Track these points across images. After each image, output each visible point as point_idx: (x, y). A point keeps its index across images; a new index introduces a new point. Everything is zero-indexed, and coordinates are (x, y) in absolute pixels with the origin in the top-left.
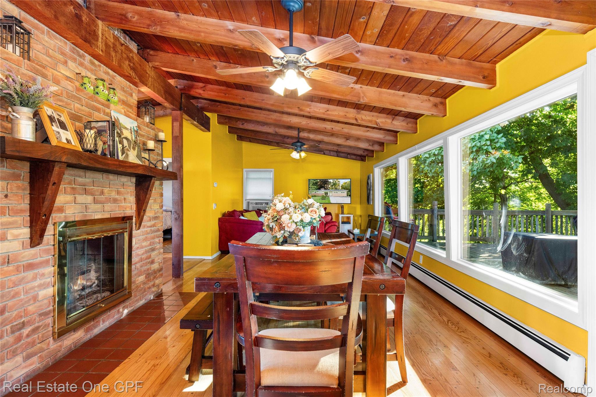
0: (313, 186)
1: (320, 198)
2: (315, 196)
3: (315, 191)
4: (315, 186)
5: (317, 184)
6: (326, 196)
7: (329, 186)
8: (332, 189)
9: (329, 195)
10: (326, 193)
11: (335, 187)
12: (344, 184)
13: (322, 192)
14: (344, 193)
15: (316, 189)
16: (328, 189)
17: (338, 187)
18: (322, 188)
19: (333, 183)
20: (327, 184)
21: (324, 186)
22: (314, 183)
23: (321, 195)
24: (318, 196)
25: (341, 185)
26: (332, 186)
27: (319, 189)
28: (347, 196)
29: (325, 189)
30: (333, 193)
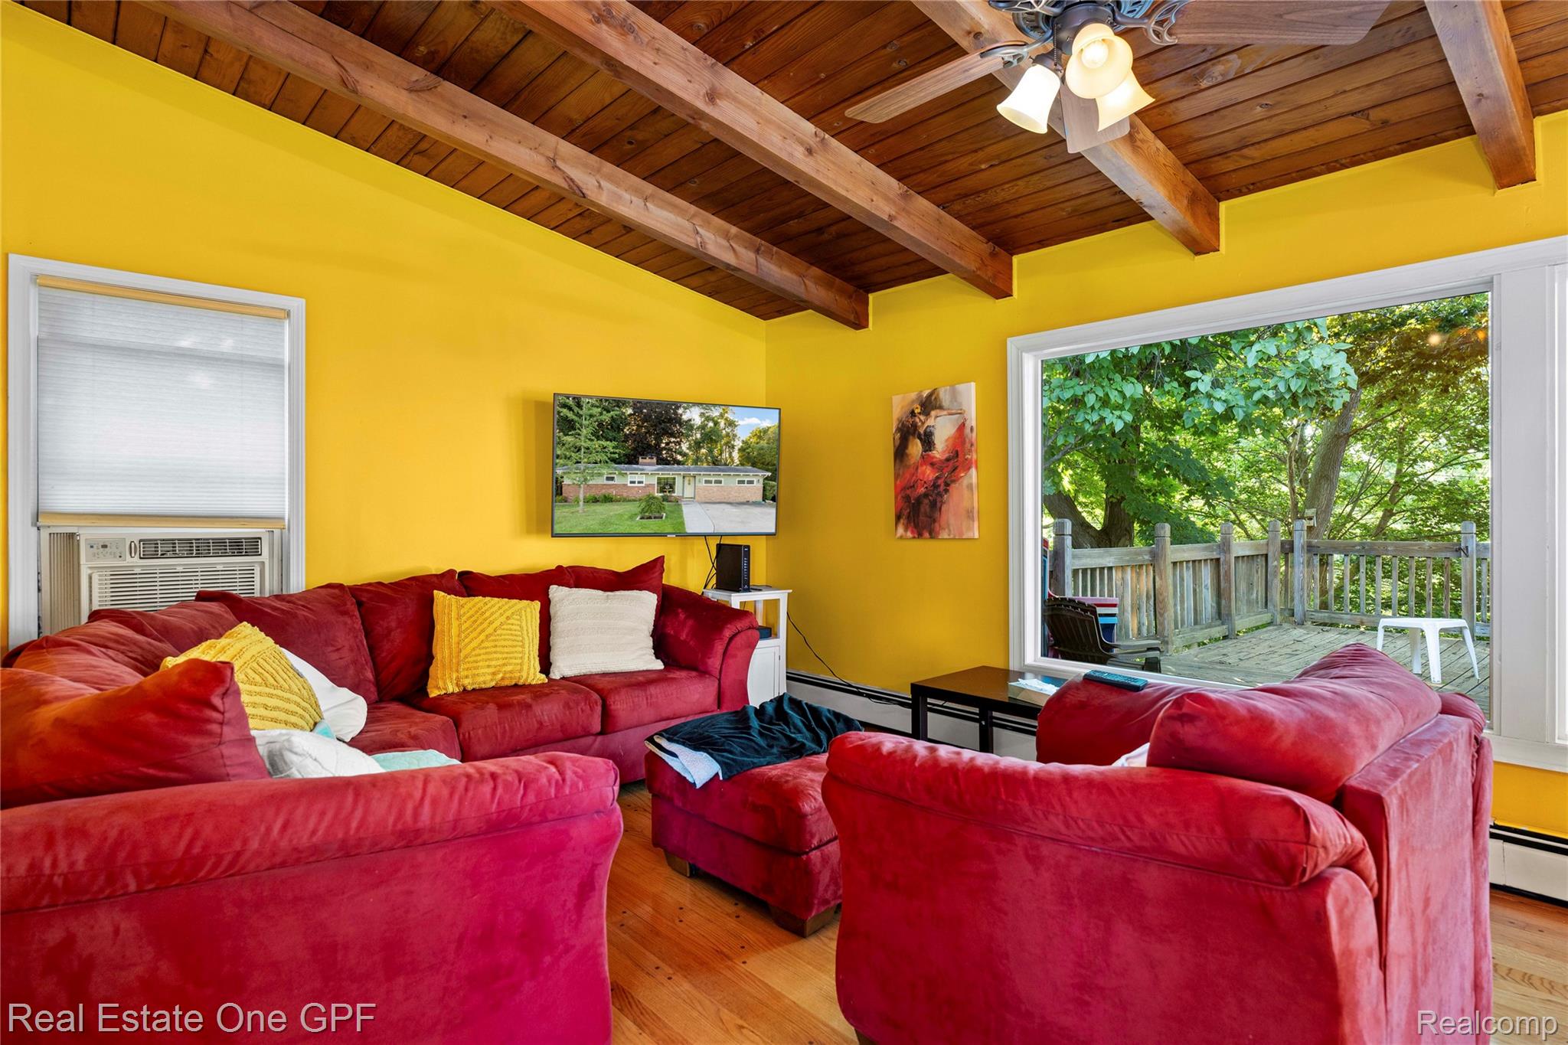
0: (597, 444)
1: (634, 508)
2: (608, 499)
3: (605, 471)
4: (609, 445)
5: (619, 429)
6: (665, 499)
7: (684, 447)
8: (695, 462)
9: (677, 493)
10: (667, 486)
11: (711, 451)
12: (753, 440)
13: (643, 478)
14: (751, 482)
15: (614, 461)
16: (679, 463)
17: (726, 455)
18: (643, 454)
19: (703, 427)
20: (672, 435)
21: (658, 444)
22: (600, 425)
23: (641, 494)
24: (626, 500)
25: (738, 444)
26: (698, 445)
27: (631, 459)
28: (765, 498)
29: (662, 461)
30: (701, 483)
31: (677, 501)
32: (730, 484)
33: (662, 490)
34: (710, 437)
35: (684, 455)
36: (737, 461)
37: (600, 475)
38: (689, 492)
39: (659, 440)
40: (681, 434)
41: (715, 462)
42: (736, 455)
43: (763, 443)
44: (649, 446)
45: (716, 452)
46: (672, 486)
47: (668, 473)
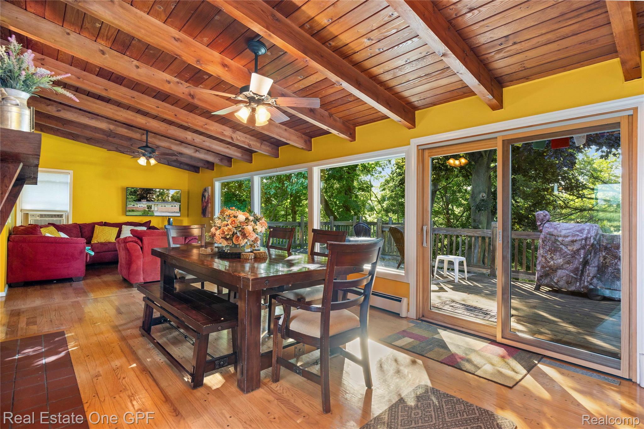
0: (130, 197)
1: (140, 213)
2: (133, 211)
3: (132, 204)
4: (133, 197)
5: (136, 193)
6: (149, 211)
7: (154, 197)
8: (158, 201)
9: (153, 209)
10: (149, 207)
11: (162, 198)
12: (175, 194)
13: (143, 205)
14: (175, 206)
15: (135, 201)
16: (153, 201)
17: (167, 199)
18: (143, 199)
19: (159, 191)
20: (151, 194)
21: (147, 196)
22: (131, 192)
23: (142, 209)
24: (138, 211)
25: (170, 195)
26: (158, 196)
27: (139, 200)
29: (148, 201)
30: (160, 206)
31: (152, 211)
32: (168, 207)
33: (148, 208)
34: (162, 194)
35: (154, 199)
36: (170, 200)
37: (131, 204)
38: (156, 209)
39: (147, 195)
40: (153, 193)
41: (164, 201)
42: (170, 198)
43: (179, 195)
44: (144, 197)
45: (164, 198)
46: (151, 207)
47: (150, 204)
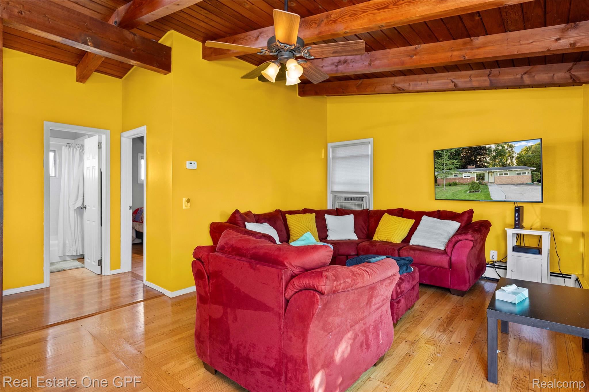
0: (450, 162)
1: (466, 188)
2: (455, 184)
3: (454, 173)
4: (455, 162)
5: (459, 155)
6: (480, 183)
7: (488, 159)
8: (494, 166)
9: (486, 180)
10: (480, 177)
11: (501, 160)
12: (524, 153)
13: (470, 175)
14: (525, 173)
15: (457, 168)
16: (486, 167)
17: (509, 161)
18: (469, 165)
19: (496, 150)
20: (482, 155)
21: (475, 159)
22: (451, 154)
23: (469, 181)
24: (462, 184)
25: (515, 155)
26: (494, 158)
27: (464, 167)
28: (533, 181)
29: (478, 167)
30: (497, 175)
31: (486, 184)
32: (512, 175)
33: (478, 179)
34: (500, 154)
35: (488, 163)
36: (515, 164)
37: (452, 174)
38: (491, 180)
39: (476, 157)
40: (485, 154)
41: (504, 165)
42: (514, 161)
43: (530, 154)
44: (472, 160)
45: (504, 160)
46: (483, 178)
47: (481, 171)
